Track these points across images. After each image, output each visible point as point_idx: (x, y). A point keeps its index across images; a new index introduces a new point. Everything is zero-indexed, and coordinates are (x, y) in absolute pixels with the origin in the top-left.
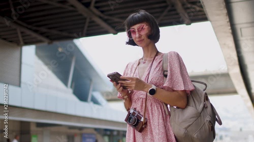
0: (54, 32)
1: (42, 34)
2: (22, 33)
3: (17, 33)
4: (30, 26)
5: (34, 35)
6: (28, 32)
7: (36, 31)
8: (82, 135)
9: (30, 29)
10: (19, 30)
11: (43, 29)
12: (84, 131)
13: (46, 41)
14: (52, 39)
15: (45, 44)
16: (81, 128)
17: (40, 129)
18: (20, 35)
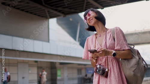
0: (66, 10)
1: (60, 11)
2: (48, 11)
3: (45, 12)
4: (52, 8)
5: (55, 12)
6: (52, 11)
7: (56, 10)
8: (86, 68)
9: (52, 9)
10: (46, 10)
11: (60, 9)
12: (87, 66)
13: (62, 15)
14: (65, 14)
15: (62, 17)
16: (85, 65)
17: (62, 66)
18: (47, 13)
